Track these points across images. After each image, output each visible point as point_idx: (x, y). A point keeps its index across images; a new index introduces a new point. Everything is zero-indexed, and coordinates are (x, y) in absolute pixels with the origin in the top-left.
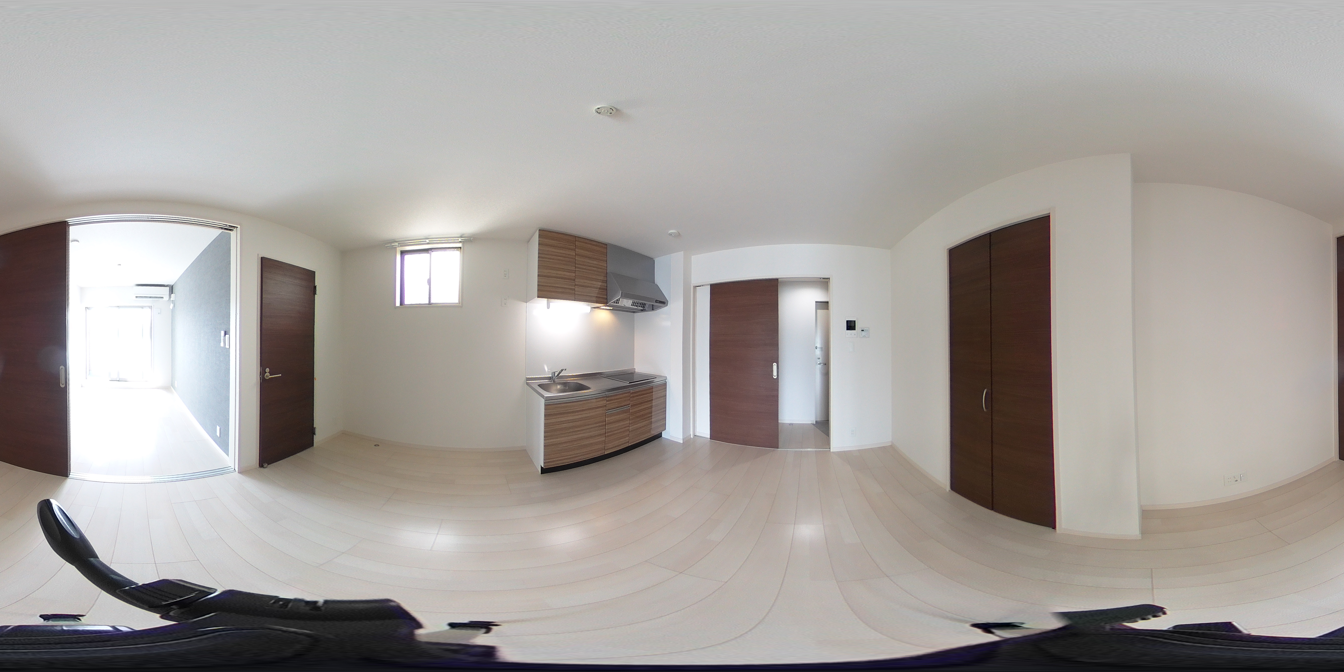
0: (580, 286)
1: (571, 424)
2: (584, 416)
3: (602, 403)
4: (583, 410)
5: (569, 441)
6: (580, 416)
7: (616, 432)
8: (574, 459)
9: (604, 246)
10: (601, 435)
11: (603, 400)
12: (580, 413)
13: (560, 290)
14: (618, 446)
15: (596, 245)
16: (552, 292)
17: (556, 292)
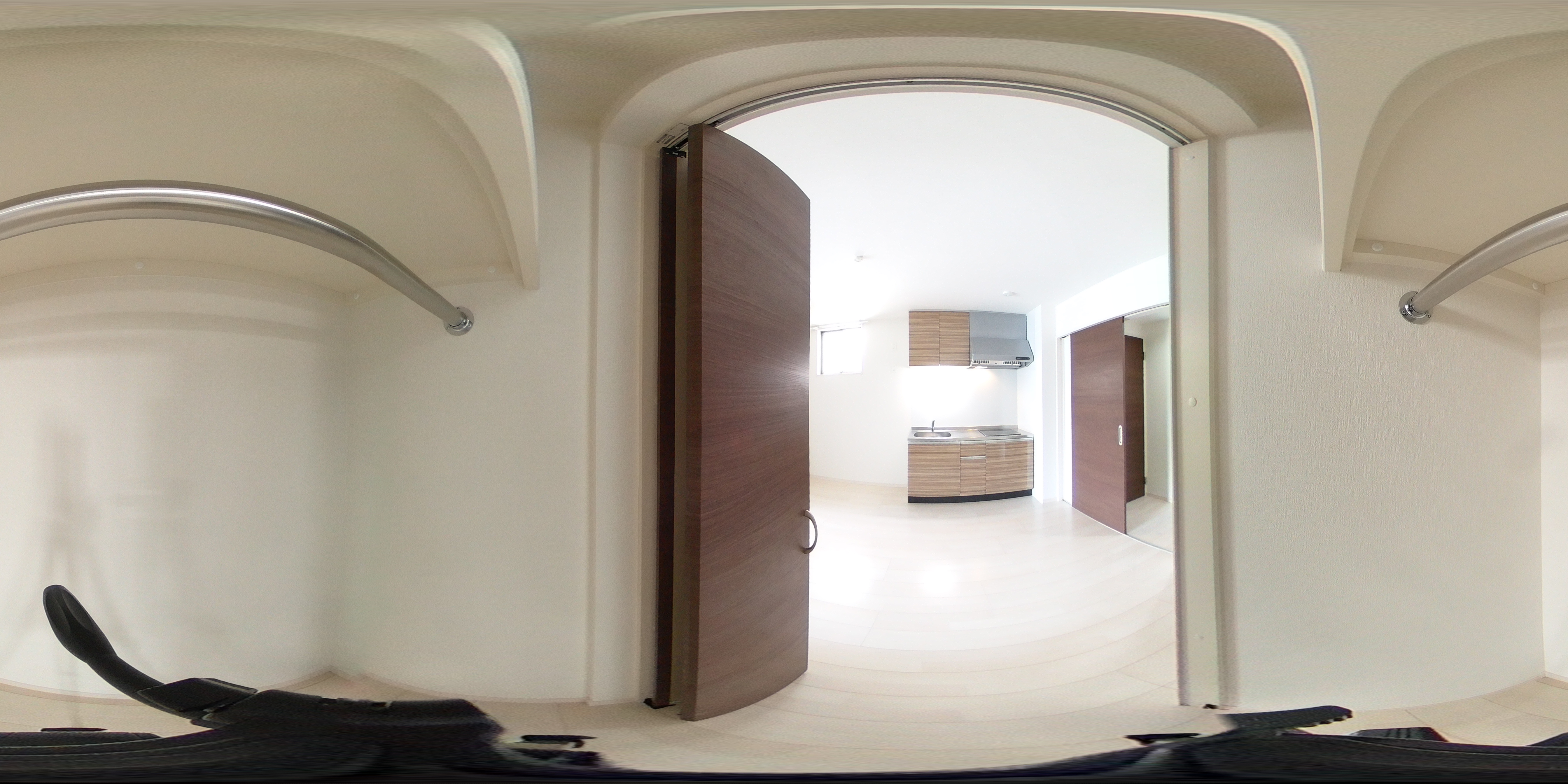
0: (944, 353)
1: (928, 463)
2: (941, 458)
3: (956, 449)
4: (939, 453)
5: (928, 477)
6: (937, 458)
7: (971, 478)
8: (931, 494)
9: (967, 314)
10: (956, 477)
11: (957, 447)
12: (936, 455)
13: (926, 358)
14: (975, 491)
15: (958, 316)
16: (919, 360)
17: (925, 361)
